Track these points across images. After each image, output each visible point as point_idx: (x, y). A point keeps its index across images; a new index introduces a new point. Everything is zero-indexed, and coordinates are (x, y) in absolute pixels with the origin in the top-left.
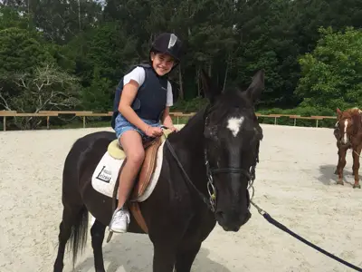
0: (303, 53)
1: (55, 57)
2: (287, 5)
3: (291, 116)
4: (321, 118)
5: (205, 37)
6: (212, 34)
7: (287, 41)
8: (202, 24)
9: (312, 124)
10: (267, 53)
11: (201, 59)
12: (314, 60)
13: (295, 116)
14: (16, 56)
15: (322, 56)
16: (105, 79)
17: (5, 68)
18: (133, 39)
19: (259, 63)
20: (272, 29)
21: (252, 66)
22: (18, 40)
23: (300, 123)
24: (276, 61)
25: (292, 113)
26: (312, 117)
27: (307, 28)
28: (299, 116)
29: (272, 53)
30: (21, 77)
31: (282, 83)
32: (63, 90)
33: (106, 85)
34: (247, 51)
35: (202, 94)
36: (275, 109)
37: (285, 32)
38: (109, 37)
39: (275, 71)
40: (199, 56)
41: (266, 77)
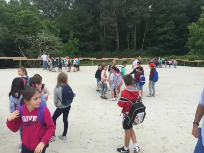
0: (190, 22)
1: (48, 27)
3: (182, 60)
4: (201, 61)
5: (133, 13)
6: (136, 11)
7: (182, 15)
8: (131, 6)
9: (195, 65)
10: (169, 22)
11: (130, 26)
12: (197, 27)
13: (185, 60)
14: (27, 26)
15: (203, 24)
16: (76, 39)
17: (22, 33)
18: (91, 15)
19: (164, 28)
20: (172, 7)
21: (160, 30)
22: (29, 17)
23: (188, 64)
24: (174, 27)
25: (183, 59)
26: (196, 61)
27: (194, 7)
28: (187, 60)
29: (172, 22)
30: (30, 38)
31: (178, 40)
32: (52, 45)
33: (76, 42)
34: (157, 21)
35: (130, 47)
36: (172, 56)
37: (180, 9)
38: (78, 15)
39: (174, 33)
40: (129, 24)
41: (168, 37)
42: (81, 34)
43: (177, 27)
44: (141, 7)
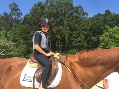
6: (62, 29)
7: (88, 32)
10: (81, 36)
11: (58, 37)
15: (108, 36)
18: (33, 31)
19: (79, 39)
21: (76, 40)
24: (84, 38)
29: (83, 36)
31: (87, 46)
35: (58, 50)
37: (87, 29)
38: (25, 30)
39: (84, 42)
41: (81, 44)
42: (26, 42)
43: (86, 39)
44: (65, 27)
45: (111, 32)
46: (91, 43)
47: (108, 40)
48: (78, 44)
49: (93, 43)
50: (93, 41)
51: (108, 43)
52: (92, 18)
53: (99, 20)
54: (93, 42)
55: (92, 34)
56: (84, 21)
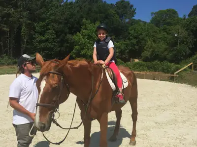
2: (60, 6)
6: (13, 13)
7: (61, 26)
10: (50, 31)
15: (85, 35)
21: (41, 38)
24: (55, 36)
27: (72, 20)
31: (59, 49)
37: (61, 21)
39: (55, 42)
40: (3, 27)
41: (50, 45)
43: (58, 37)
44: (19, 10)
45: (90, 30)
46: (65, 44)
47: (85, 42)
48: (43, 45)
49: (68, 45)
50: (69, 41)
51: (84, 46)
52: (71, 3)
53: (81, 8)
54: (68, 43)
55: (67, 31)
56: (56, 5)
